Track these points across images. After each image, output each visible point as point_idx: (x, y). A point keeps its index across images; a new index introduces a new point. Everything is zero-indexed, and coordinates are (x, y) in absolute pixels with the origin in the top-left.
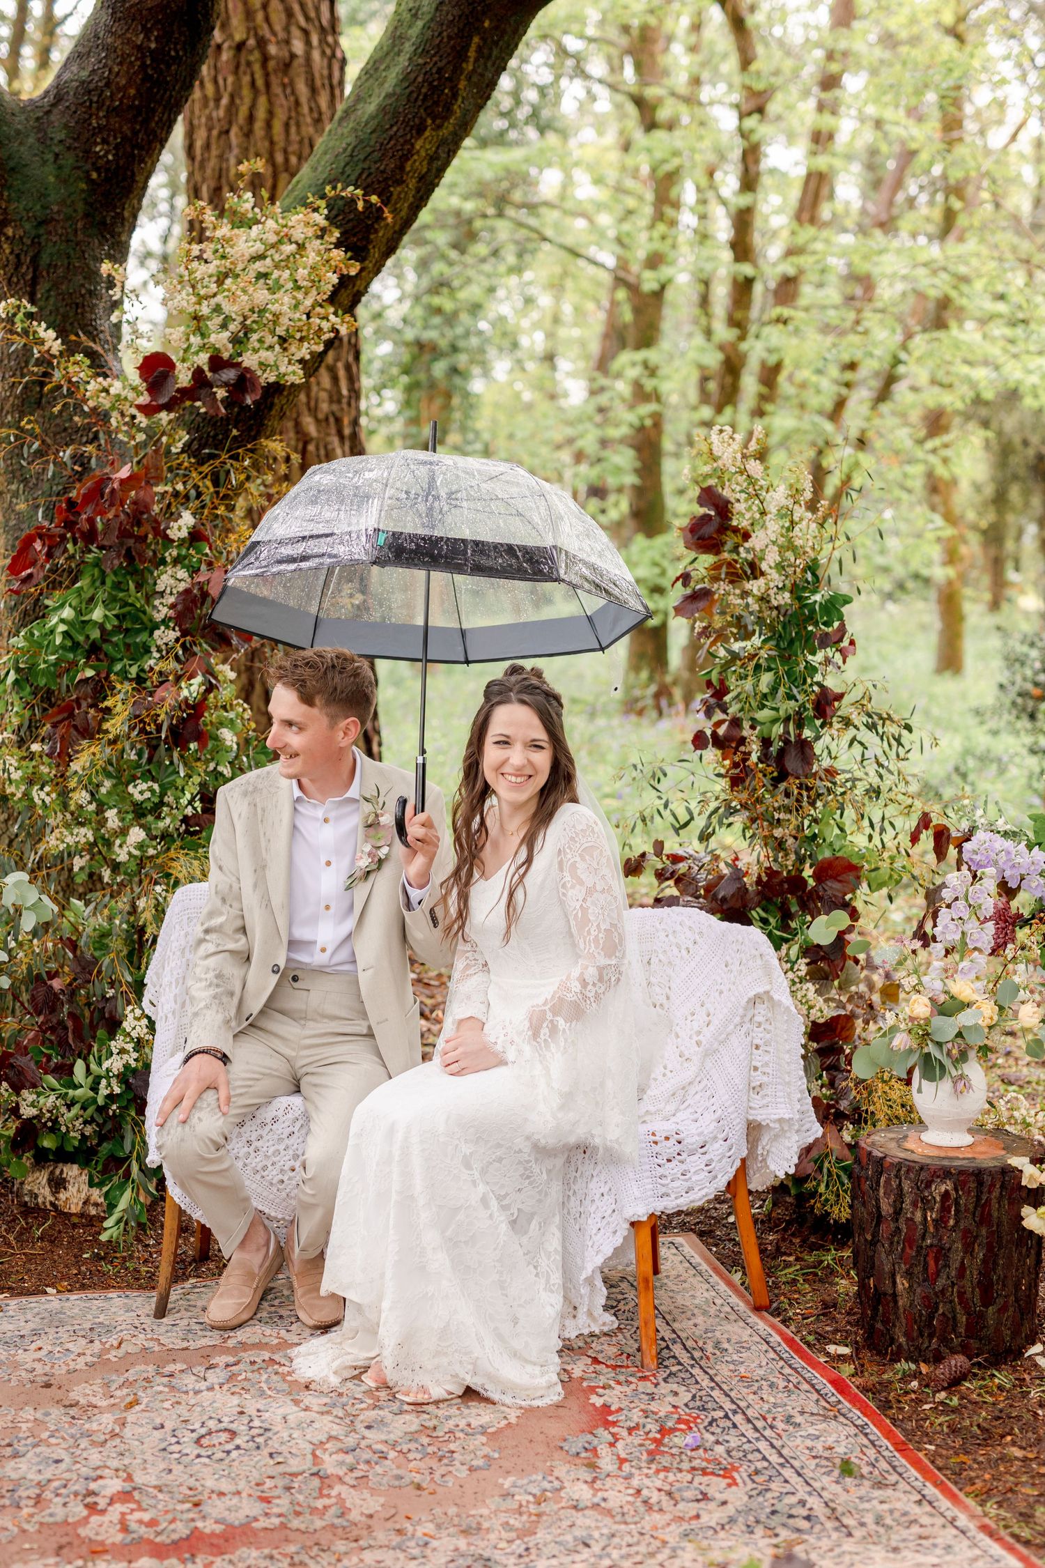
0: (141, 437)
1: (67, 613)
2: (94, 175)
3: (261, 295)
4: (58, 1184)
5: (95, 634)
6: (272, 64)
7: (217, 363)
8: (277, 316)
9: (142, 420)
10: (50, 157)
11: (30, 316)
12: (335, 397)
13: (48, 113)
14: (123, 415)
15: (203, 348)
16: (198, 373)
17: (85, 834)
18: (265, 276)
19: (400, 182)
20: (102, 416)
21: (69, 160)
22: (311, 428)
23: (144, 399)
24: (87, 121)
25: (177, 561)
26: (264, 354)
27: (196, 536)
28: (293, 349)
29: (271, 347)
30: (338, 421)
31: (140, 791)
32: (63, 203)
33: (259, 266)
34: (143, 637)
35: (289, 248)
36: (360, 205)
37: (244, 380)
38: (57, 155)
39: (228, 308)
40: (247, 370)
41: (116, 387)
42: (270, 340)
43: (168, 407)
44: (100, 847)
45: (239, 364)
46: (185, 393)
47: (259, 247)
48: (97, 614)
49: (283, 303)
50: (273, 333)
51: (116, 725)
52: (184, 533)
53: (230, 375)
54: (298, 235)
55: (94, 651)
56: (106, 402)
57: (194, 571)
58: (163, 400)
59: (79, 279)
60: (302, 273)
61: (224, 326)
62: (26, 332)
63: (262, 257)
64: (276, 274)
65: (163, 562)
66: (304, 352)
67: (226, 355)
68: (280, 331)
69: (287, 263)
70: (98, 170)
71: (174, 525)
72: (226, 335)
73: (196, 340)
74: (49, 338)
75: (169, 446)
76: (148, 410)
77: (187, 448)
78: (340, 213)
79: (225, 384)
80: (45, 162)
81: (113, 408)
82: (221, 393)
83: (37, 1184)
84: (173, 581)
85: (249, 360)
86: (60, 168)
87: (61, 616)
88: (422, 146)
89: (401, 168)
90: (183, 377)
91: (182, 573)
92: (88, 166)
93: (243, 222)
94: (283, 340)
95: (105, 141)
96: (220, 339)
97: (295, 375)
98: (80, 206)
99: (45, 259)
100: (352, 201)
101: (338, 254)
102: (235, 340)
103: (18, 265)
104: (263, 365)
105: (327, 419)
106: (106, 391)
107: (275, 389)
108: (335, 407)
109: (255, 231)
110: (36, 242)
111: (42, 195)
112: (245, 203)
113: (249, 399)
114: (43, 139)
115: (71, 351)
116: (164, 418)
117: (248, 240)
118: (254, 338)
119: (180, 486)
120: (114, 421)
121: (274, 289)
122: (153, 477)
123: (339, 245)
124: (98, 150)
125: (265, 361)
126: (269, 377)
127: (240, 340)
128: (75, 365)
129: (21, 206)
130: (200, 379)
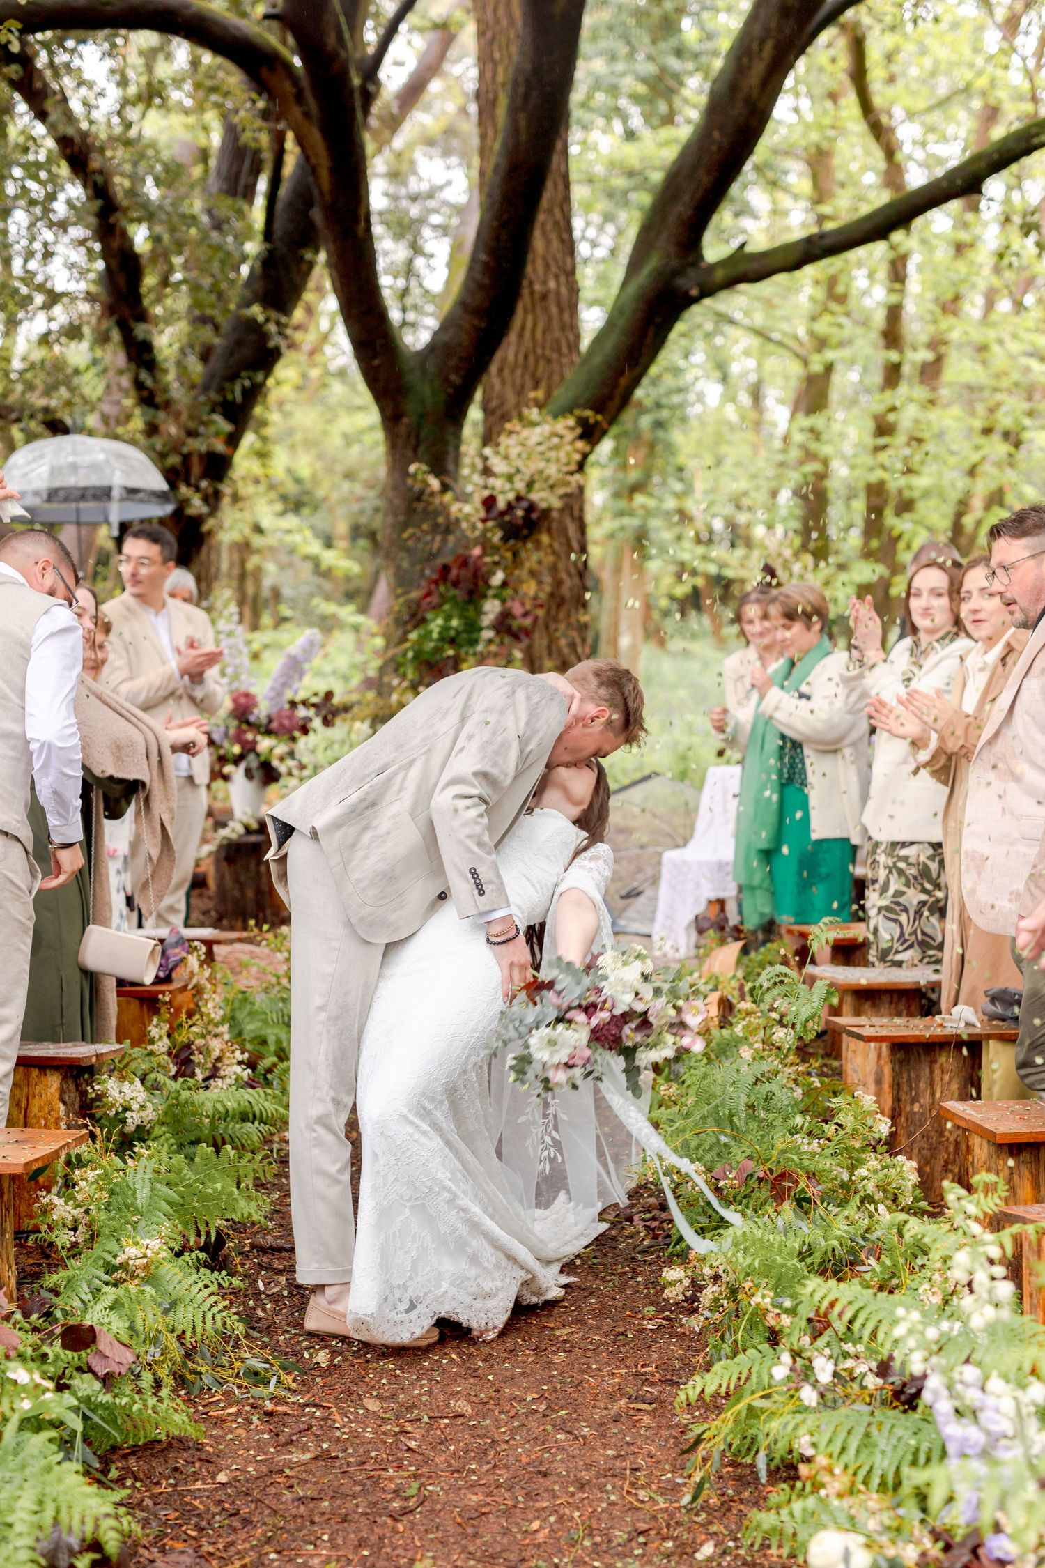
0: (477, 533)
1: (440, 621)
2: (450, 390)
3: (542, 465)
5: (452, 633)
6: (537, 296)
7: (519, 498)
8: (549, 476)
9: (480, 525)
10: (427, 381)
11: (424, 472)
14: (469, 521)
15: (511, 490)
16: (509, 503)
18: (542, 453)
20: (458, 521)
23: (483, 515)
24: (446, 363)
25: (495, 596)
26: (543, 494)
27: (505, 584)
28: (556, 490)
29: (545, 490)
32: (433, 406)
33: (541, 449)
34: (475, 635)
35: (556, 440)
36: (592, 419)
37: (531, 508)
38: (431, 381)
39: (523, 469)
40: (534, 502)
41: (467, 509)
42: (545, 486)
43: (494, 519)
45: (529, 499)
46: (502, 514)
47: (541, 439)
48: (455, 623)
49: (552, 471)
50: (547, 482)
52: (499, 582)
53: (524, 504)
54: (561, 432)
55: (452, 641)
56: (460, 516)
57: (503, 601)
58: (492, 516)
59: (440, 445)
60: (562, 453)
61: (522, 480)
62: (422, 481)
63: (541, 444)
64: (549, 453)
65: (488, 597)
66: (561, 491)
67: (523, 494)
68: (551, 482)
69: (556, 448)
70: (451, 387)
71: (494, 578)
72: (524, 484)
73: (508, 486)
74: (435, 483)
75: (492, 538)
76: (484, 521)
77: (501, 539)
78: (582, 422)
79: (524, 509)
80: (424, 384)
81: (465, 518)
82: (520, 513)
84: (492, 608)
85: (535, 496)
86: (433, 386)
87: (436, 625)
88: (623, 381)
89: (612, 392)
90: (501, 504)
91: (498, 603)
92: (447, 386)
93: (533, 424)
94: (551, 487)
95: (456, 373)
96: (520, 485)
97: (558, 503)
98: (442, 407)
99: (422, 435)
100: (588, 417)
101: (580, 445)
102: (527, 486)
103: (409, 437)
104: (541, 499)
106: (462, 510)
107: (546, 512)
109: (538, 430)
110: (419, 426)
111: (422, 402)
112: (534, 414)
113: (534, 516)
114: (424, 372)
115: (445, 488)
116: (490, 524)
117: (534, 435)
118: (537, 486)
119: (496, 558)
120: (464, 525)
121: (548, 461)
122: (484, 554)
123: (581, 437)
124: (453, 377)
125: (541, 497)
126: (543, 505)
127: (530, 485)
128: (448, 497)
129: (411, 407)
130: (510, 507)
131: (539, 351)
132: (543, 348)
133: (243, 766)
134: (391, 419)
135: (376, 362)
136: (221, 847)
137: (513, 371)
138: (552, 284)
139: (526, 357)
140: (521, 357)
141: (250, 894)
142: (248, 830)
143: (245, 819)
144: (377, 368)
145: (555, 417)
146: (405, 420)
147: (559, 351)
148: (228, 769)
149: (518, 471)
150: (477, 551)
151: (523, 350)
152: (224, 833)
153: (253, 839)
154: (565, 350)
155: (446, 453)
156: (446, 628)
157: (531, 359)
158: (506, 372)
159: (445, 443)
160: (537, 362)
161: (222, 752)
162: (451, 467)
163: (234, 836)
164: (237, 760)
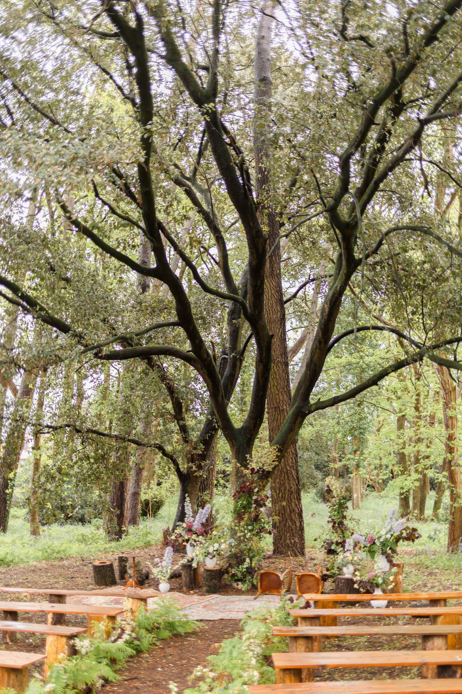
0: (251, 478)
4: (238, 585)
5: (244, 505)
7: (260, 468)
10: (241, 437)
11: (236, 462)
12: (292, 463)
17: (243, 534)
21: (244, 437)
22: (288, 468)
23: (251, 473)
26: (267, 467)
27: (258, 491)
31: (250, 528)
32: (243, 443)
34: (251, 506)
35: (270, 453)
36: (279, 447)
37: (264, 471)
39: (262, 461)
41: (248, 471)
42: (267, 465)
44: (244, 536)
46: (256, 472)
48: (245, 503)
49: (268, 461)
51: (245, 519)
53: (262, 470)
54: (272, 451)
55: (244, 508)
56: (246, 473)
61: (262, 463)
62: (236, 464)
63: (267, 454)
65: (254, 495)
66: (272, 466)
67: (262, 467)
68: (269, 464)
69: (270, 455)
70: (248, 438)
71: (255, 490)
73: (258, 465)
74: (239, 465)
75: (255, 479)
76: (252, 475)
77: (258, 479)
82: (261, 472)
83: (235, 585)
84: (254, 498)
85: (265, 468)
87: (240, 503)
90: (256, 470)
91: (256, 497)
96: (261, 465)
97: (271, 470)
98: (246, 444)
109: (266, 450)
110: (240, 447)
111: (240, 442)
113: (265, 473)
114: (241, 434)
115: (242, 466)
118: (265, 465)
119: (256, 485)
120: (247, 476)
121: (268, 458)
126: (267, 470)
127: (263, 465)
128: (242, 468)
129: (237, 443)
130: (258, 471)
134: (232, 446)
135: (227, 432)
136: (181, 565)
138: (285, 407)
141: (188, 579)
142: (188, 561)
143: (188, 558)
145: (273, 445)
146: (235, 447)
148: (185, 543)
149: (260, 461)
150: (248, 484)
152: (183, 562)
153: (189, 563)
156: (242, 504)
161: (184, 538)
163: (185, 562)
164: (187, 541)
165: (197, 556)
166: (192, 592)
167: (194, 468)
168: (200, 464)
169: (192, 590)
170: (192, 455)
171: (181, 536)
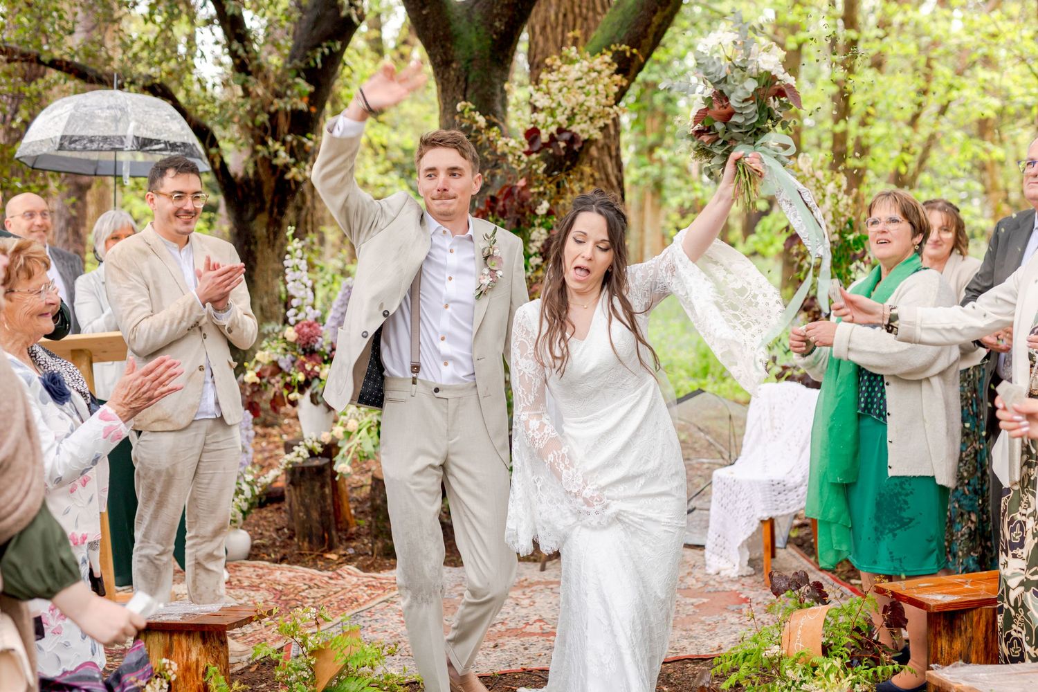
0: (523, 165)
2: (495, 37)
3: (582, 98)
7: (560, 130)
8: (589, 109)
9: (524, 158)
10: (473, 29)
11: (471, 110)
13: (472, 7)
14: (514, 155)
15: (553, 123)
16: (552, 136)
18: (580, 88)
19: (645, 37)
20: (504, 155)
21: (482, 30)
23: (527, 147)
24: (491, 11)
25: (541, 225)
26: (583, 126)
27: (550, 213)
28: (596, 122)
29: (585, 122)
30: (609, 148)
32: (479, 51)
33: (579, 83)
35: (594, 75)
36: (628, 54)
37: (573, 139)
38: (477, 28)
39: (564, 103)
40: (575, 133)
41: (512, 143)
42: (585, 118)
43: (537, 152)
45: (570, 131)
46: (545, 145)
47: (580, 74)
49: (591, 102)
50: (587, 115)
52: (544, 212)
53: (566, 136)
54: (598, 68)
56: (506, 150)
57: (550, 230)
58: (536, 148)
59: (487, 87)
60: (601, 87)
61: (563, 113)
62: (469, 118)
63: (580, 79)
64: (588, 87)
65: (533, 225)
66: (601, 123)
67: (564, 126)
68: (590, 114)
69: (593, 82)
70: (496, 33)
71: (539, 207)
72: (565, 117)
73: (550, 120)
74: (481, 120)
75: (536, 170)
76: (528, 153)
77: (545, 171)
78: (619, 58)
79: (565, 141)
80: (471, 31)
81: (510, 152)
82: (562, 144)
84: (537, 234)
85: (575, 128)
86: (478, 33)
88: (656, 20)
89: (646, 30)
90: (544, 137)
91: (543, 231)
92: (492, 32)
93: (571, 61)
94: (591, 119)
95: (500, 20)
96: (562, 118)
97: (597, 135)
98: (488, 52)
99: (471, 79)
100: (624, 52)
101: (618, 78)
102: (568, 119)
103: (458, 80)
104: (582, 131)
105: (603, 148)
106: (507, 144)
107: (589, 142)
108: (607, 141)
109: (577, 66)
110: (467, 70)
111: (470, 47)
112: (572, 52)
113: (576, 147)
114: (470, 20)
115: (490, 125)
116: (534, 156)
117: (574, 71)
118: (578, 118)
119: (542, 189)
120: (510, 158)
121: (587, 94)
122: (529, 184)
123: (617, 72)
124: (497, 24)
125: (583, 129)
126: (585, 136)
127: (571, 119)
128: (494, 133)
129: (460, 53)
130: (552, 138)
131: (577, 10)
132: (580, 7)
133: (308, 392)
134: (442, 65)
135: (424, 12)
136: (286, 470)
137: (554, 29)
139: (565, 15)
140: (561, 16)
141: (315, 515)
142: (312, 453)
143: (309, 444)
144: (426, 17)
145: (593, 54)
146: (454, 65)
147: (594, 9)
148: (295, 395)
149: (559, 104)
150: (522, 183)
151: (562, 10)
152: (291, 457)
153: (317, 462)
154: (599, 9)
155: (493, 94)
157: (570, 17)
158: (549, 29)
159: (492, 85)
160: (575, 20)
161: (288, 379)
162: (499, 108)
163: (300, 460)
164: (302, 387)
165: (348, 434)
166: (333, 556)
167: (283, 157)
168: (301, 145)
169: (331, 549)
170: (273, 116)
171: (276, 368)
